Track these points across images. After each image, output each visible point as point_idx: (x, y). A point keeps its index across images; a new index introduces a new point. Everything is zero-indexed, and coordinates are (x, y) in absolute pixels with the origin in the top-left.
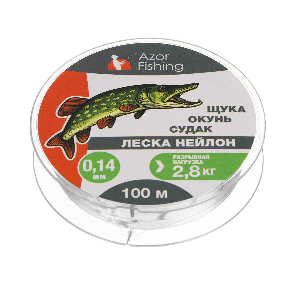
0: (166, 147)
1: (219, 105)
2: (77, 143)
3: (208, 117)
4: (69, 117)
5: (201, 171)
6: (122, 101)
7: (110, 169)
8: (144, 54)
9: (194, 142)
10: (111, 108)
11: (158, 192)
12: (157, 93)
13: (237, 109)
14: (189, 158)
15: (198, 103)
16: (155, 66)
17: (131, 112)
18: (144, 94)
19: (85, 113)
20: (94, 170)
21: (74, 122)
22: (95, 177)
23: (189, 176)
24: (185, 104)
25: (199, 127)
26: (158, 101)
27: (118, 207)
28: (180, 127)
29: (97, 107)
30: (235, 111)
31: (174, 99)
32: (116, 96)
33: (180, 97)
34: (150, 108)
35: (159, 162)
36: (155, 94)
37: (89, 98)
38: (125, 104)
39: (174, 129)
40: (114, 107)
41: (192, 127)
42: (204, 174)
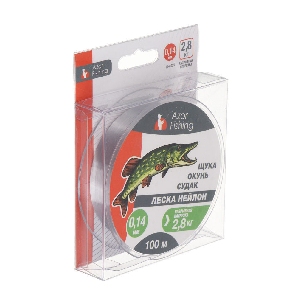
0: (173, 203)
1: (205, 163)
2: (129, 202)
3: (198, 174)
4: (128, 177)
5: (186, 223)
6: (157, 161)
7: (142, 225)
8: (175, 113)
9: (187, 197)
10: (151, 167)
11: (163, 243)
12: (176, 152)
13: (212, 165)
14: (182, 212)
15: (195, 160)
16: (179, 125)
17: (161, 171)
18: (170, 153)
19: (137, 173)
20: (135, 226)
21: (130, 182)
22: (134, 232)
23: (180, 227)
24: (188, 162)
25: (192, 184)
26: (175, 160)
27: (141, 256)
28: (182, 184)
29: (144, 167)
30: (211, 168)
31: (184, 157)
32: (156, 156)
33: (187, 156)
34: (171, 167)
35: (167, 217)
36: (175, 153)
37: (141, 158)
38: (159, 163)
39: (179, 186)
40: (153, 166)
41: (188, 184)
42: (187, 225)
